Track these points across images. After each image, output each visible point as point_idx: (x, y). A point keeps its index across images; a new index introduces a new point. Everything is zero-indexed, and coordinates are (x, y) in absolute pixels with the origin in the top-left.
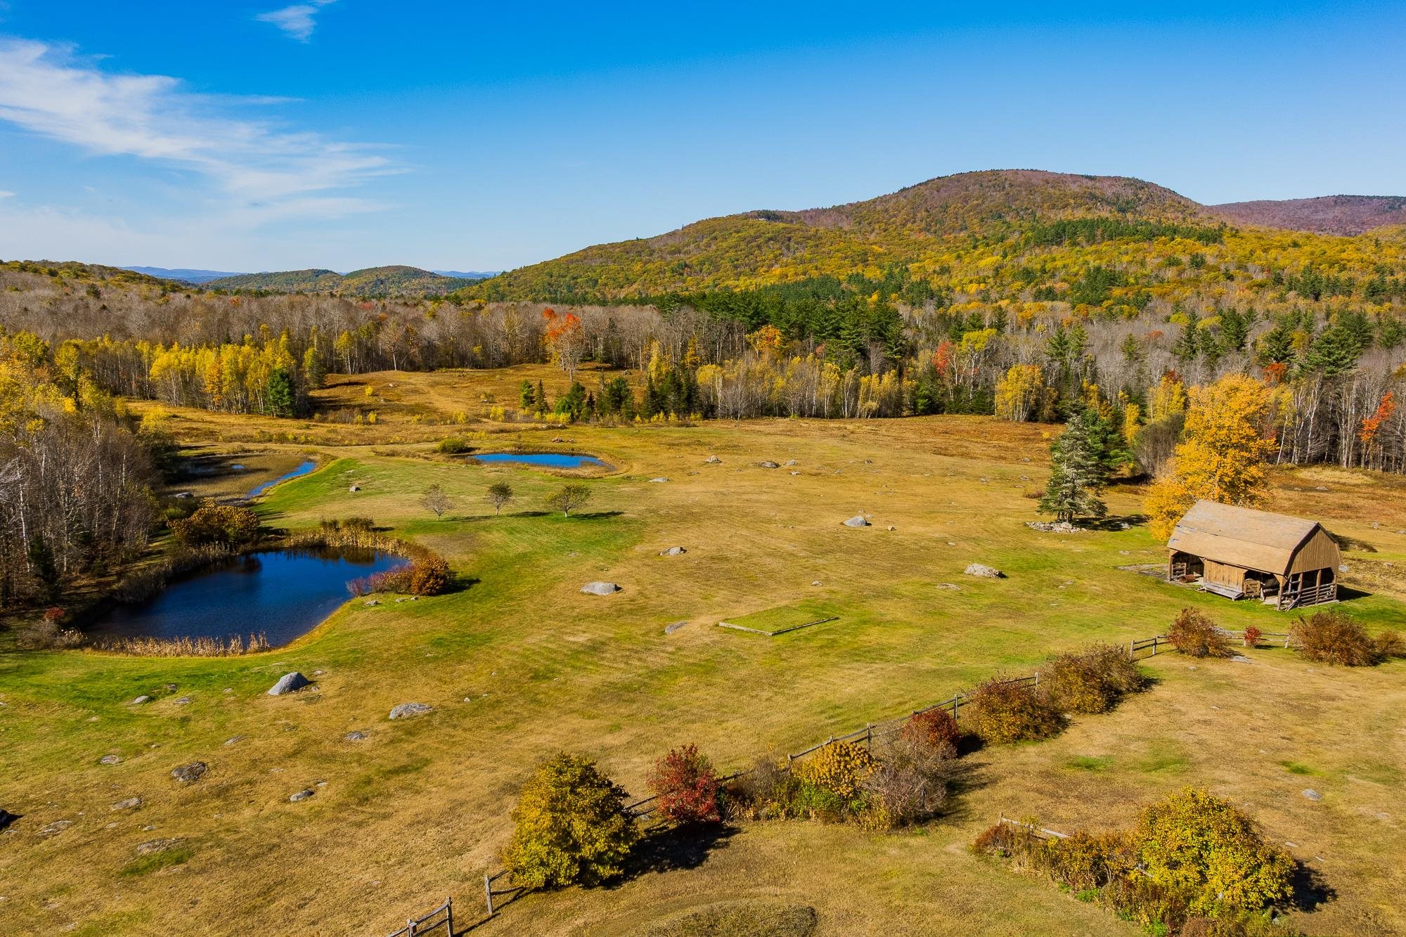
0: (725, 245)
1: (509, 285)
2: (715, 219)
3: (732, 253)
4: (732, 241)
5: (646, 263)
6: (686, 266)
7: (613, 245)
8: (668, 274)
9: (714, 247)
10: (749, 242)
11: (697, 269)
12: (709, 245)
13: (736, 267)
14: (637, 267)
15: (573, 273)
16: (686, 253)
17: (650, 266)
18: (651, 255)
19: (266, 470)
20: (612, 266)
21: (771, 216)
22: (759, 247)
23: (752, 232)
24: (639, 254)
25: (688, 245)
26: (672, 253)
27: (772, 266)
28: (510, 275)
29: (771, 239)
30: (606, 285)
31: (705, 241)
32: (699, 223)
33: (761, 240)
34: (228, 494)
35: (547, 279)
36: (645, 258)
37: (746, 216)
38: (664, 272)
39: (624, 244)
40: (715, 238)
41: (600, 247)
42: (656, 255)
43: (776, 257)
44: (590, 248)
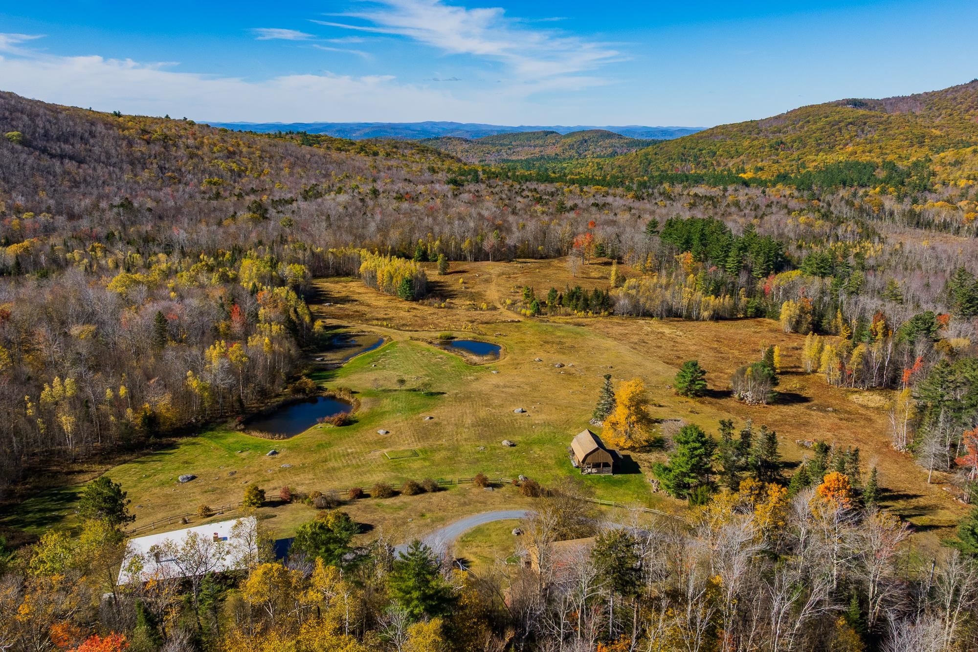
0: (814, 127)
1: (656, 154)
2: (812, 106)
3: (818, 134)
4: (820, 124)
5: (753, 140)
6: (782, 143)
7: (733, 125)
8: (767, 149)
9: (806, 129)
10: (833, 125)
11: (790, 145)
12: (802, 127)
13: (819, 145)
14: (746, 143)
15: (700, 146)
16: (784, 133)
17: (756, 142)
18: (758, 134)
20: (729, 142)
21: (857, 103)
22: (840, 130)
23: (838, 117)
24: (750, 133)
25: (787, 127)
26: (774, 133)
27: (847, 144)
29: (851, 123)
30: (721, 156)
31: (801, 123)
32: (799, 109)
33: (842, 124)
35: (682, 150)
36: (754, 136)
37: (838, 104)
38: (764, 147)
39: (740, 124)
40: (809, 122)
41: (724, 127)
42: (762, 134)
43: (851, 137)
44: (717, 127)
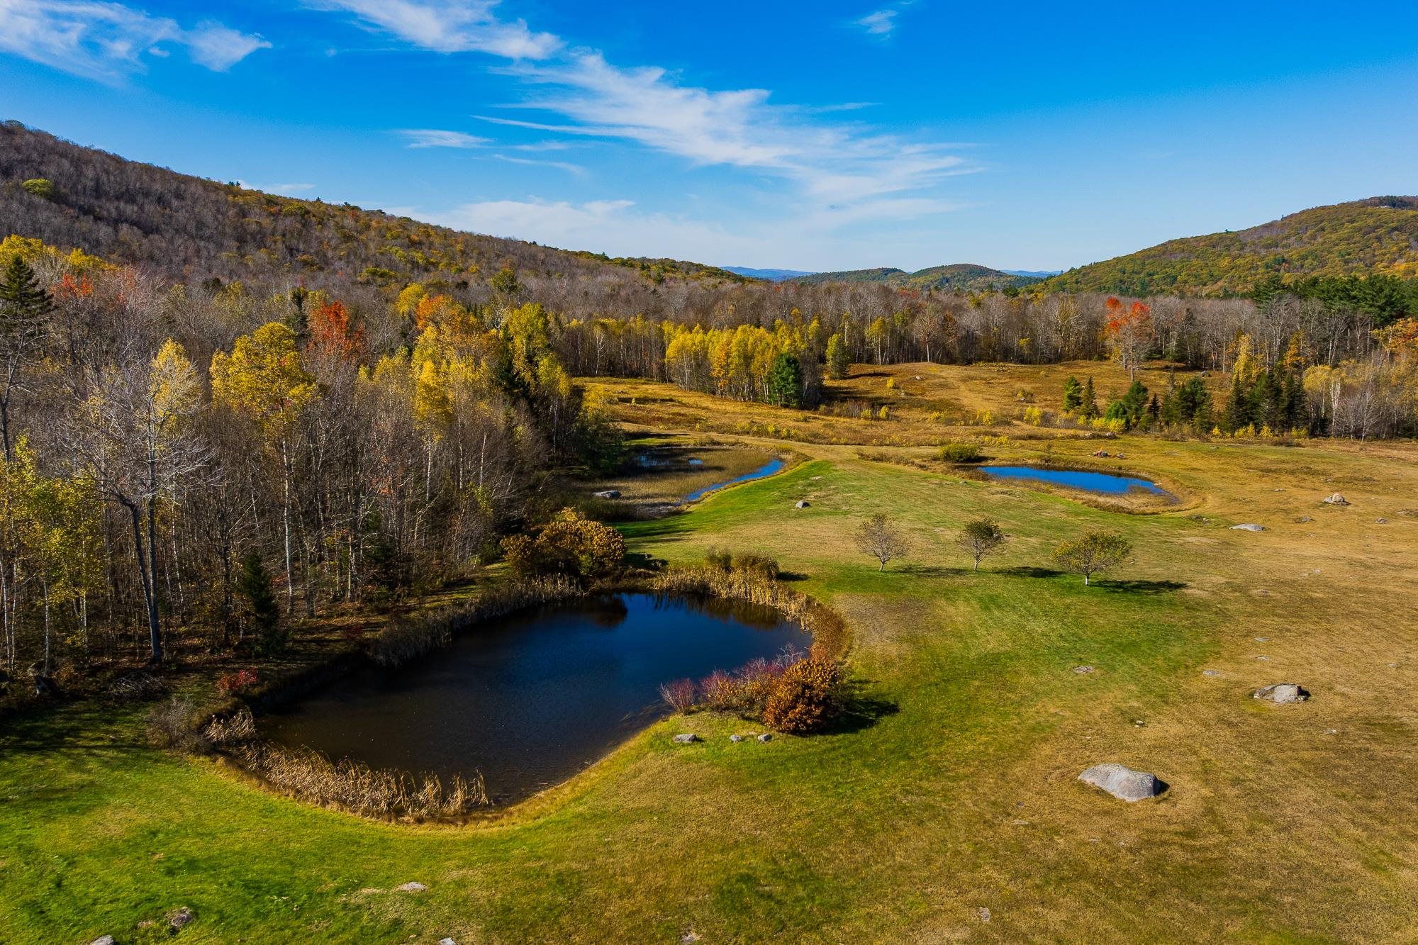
0: (1334, 237)
1: (1077, 282)
2: (1323, 208)
3: (1342, 246)
4: (1344, 232)
5: (1235, 258)
6: (1284, 261)
7: (1196, 239)
8: (1261, 271)
9: (1320, 240)
10: (1366, 233)
11: (1298, 264)
12: (1314, 237)
13: (1347, 262)
14: (1225, 263)
15: (1149, 269)
16: (1285, 246)
17: (1239, 261)
18: (1242, 249)
19: (719, 469)
20: (1194, 262)
21: (1395, 203)
22: (1379, 239)
23: (1371, 222)
24: (1228, 248)
25: (1287, 238)
26: (1268, 247)
27: (1395, 260)
28: (1079, 271)
29: (1395, 229)
30: (1186, 282)
31: (1310, 232)
32: (1303, 212)
33: (1381, 231)
34: (661, 495)
35: (1120, 275)
36: (1235, 252)
37: (1364, 204)
38: (1257, 268)
39: (1210, 237)
40: (1323, 229)
41: (1183, 241)
42: (1247, 249)
43: (1400, 250)
44: (1171, 242)
